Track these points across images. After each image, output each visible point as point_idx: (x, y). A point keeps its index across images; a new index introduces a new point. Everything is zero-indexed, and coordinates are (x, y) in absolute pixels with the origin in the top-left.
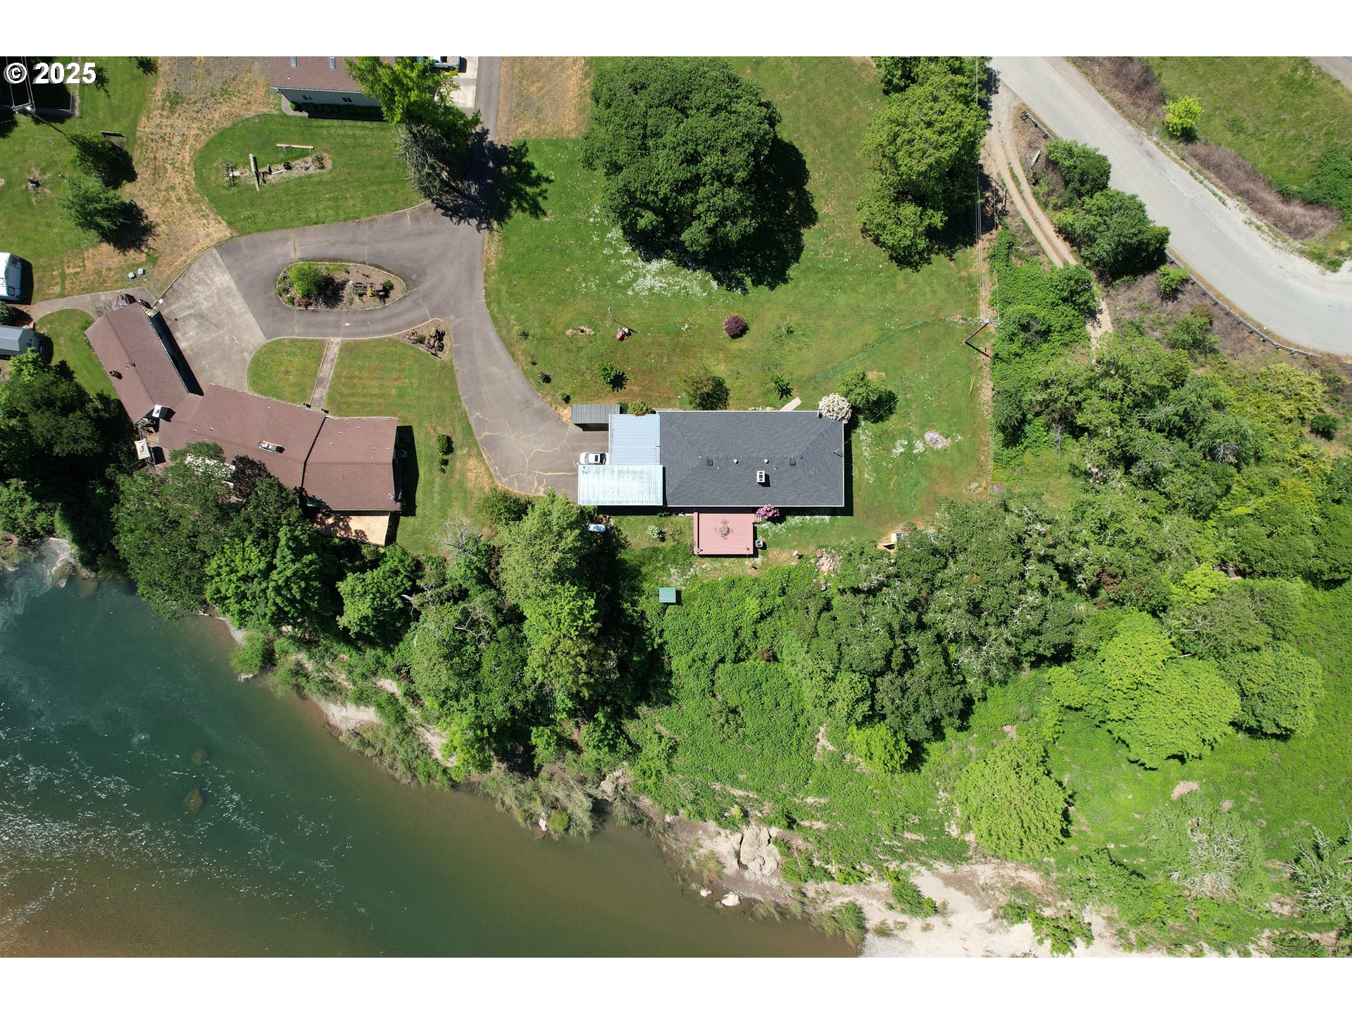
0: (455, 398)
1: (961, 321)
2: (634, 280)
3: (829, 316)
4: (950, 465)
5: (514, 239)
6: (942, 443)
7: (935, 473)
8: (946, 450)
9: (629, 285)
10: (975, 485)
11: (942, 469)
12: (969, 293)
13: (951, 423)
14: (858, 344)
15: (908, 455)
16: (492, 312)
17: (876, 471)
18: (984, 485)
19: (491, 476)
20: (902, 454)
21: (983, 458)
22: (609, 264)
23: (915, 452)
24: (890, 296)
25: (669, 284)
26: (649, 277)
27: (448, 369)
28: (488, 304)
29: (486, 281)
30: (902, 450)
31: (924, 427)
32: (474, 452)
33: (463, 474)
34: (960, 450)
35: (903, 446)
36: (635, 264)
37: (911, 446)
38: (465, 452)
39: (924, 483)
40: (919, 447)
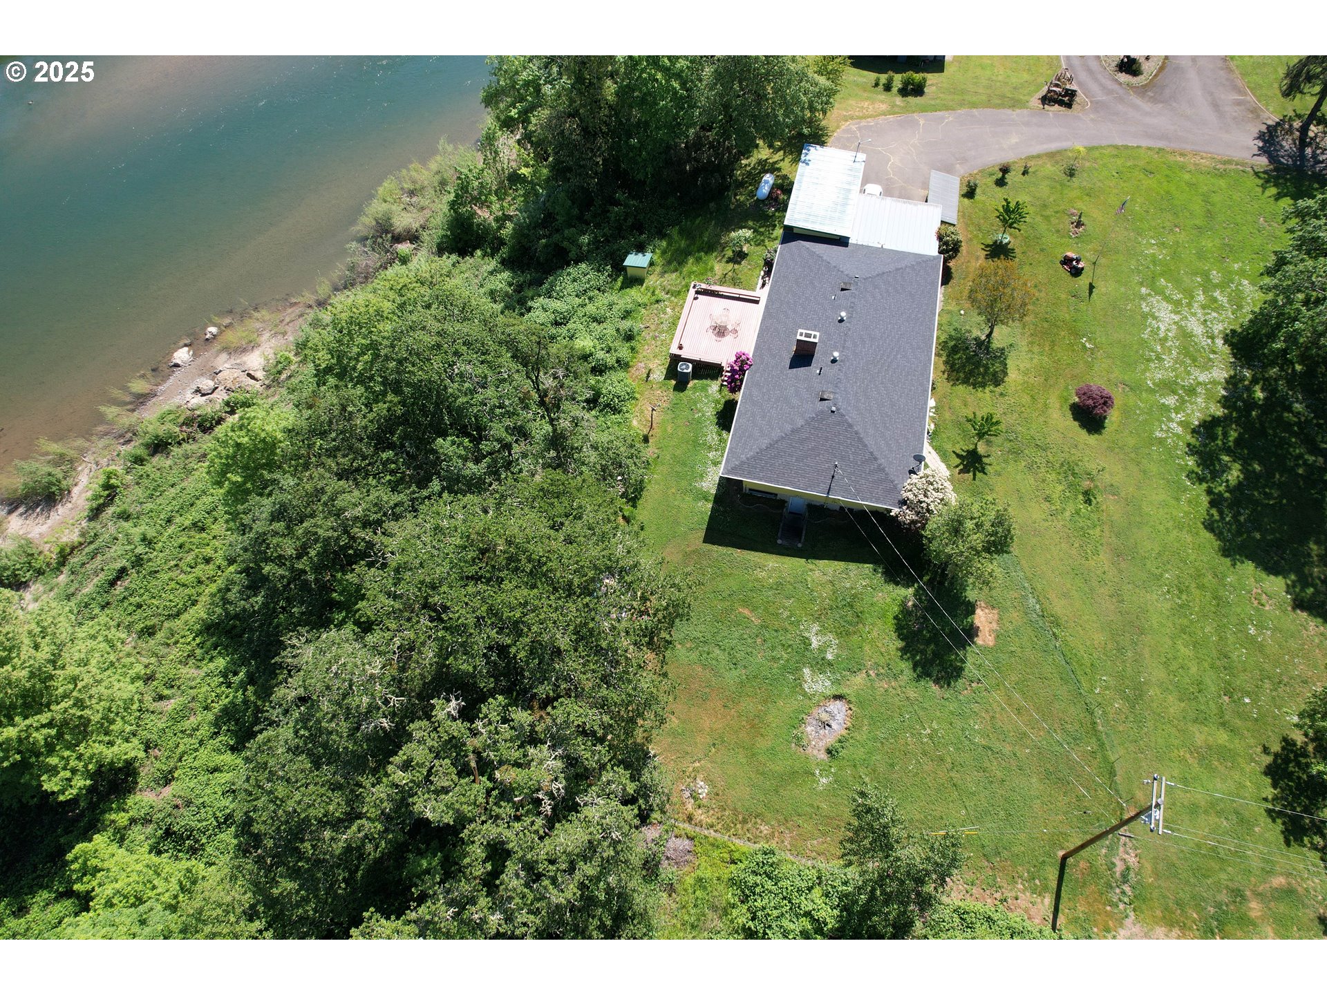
0: (974, 105)
1: (1119, 867)
2: (1168, 299)
3: (1120, 571)
4: (762, 744)
5: (1222, 183)
6: (817, 741)
7: (749, 705)
8: (798, 739)
9: (1160, 292)
10: (703, 790)
11: (756, 725)
12: (1199, 908)
13: (862, 771)
14: (1059, 607)
15: (803, 653)
16: (1102, 147)
17: (779, 586)
18: (699, 815)
19: (858, 118)
20: (806, 642)
21: (765, 829)
22: (1196, 274)
23: (807, 671)
24: (1174, 707)
25: (1166, 339)
26: (1177, 318)
27: (1015, 104)
28: (1116, 147)
29: (1149, 149)
30: (815, 644)
31: (860, 705)
32: (896, 109)
33: (867, 99)
34: (794, 774)
35: (822, 650)
36: (1196, 305)
37: (821, 665)
38: (898, 103)
39: (732, 677)
40: (816, 683)
